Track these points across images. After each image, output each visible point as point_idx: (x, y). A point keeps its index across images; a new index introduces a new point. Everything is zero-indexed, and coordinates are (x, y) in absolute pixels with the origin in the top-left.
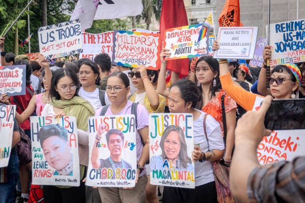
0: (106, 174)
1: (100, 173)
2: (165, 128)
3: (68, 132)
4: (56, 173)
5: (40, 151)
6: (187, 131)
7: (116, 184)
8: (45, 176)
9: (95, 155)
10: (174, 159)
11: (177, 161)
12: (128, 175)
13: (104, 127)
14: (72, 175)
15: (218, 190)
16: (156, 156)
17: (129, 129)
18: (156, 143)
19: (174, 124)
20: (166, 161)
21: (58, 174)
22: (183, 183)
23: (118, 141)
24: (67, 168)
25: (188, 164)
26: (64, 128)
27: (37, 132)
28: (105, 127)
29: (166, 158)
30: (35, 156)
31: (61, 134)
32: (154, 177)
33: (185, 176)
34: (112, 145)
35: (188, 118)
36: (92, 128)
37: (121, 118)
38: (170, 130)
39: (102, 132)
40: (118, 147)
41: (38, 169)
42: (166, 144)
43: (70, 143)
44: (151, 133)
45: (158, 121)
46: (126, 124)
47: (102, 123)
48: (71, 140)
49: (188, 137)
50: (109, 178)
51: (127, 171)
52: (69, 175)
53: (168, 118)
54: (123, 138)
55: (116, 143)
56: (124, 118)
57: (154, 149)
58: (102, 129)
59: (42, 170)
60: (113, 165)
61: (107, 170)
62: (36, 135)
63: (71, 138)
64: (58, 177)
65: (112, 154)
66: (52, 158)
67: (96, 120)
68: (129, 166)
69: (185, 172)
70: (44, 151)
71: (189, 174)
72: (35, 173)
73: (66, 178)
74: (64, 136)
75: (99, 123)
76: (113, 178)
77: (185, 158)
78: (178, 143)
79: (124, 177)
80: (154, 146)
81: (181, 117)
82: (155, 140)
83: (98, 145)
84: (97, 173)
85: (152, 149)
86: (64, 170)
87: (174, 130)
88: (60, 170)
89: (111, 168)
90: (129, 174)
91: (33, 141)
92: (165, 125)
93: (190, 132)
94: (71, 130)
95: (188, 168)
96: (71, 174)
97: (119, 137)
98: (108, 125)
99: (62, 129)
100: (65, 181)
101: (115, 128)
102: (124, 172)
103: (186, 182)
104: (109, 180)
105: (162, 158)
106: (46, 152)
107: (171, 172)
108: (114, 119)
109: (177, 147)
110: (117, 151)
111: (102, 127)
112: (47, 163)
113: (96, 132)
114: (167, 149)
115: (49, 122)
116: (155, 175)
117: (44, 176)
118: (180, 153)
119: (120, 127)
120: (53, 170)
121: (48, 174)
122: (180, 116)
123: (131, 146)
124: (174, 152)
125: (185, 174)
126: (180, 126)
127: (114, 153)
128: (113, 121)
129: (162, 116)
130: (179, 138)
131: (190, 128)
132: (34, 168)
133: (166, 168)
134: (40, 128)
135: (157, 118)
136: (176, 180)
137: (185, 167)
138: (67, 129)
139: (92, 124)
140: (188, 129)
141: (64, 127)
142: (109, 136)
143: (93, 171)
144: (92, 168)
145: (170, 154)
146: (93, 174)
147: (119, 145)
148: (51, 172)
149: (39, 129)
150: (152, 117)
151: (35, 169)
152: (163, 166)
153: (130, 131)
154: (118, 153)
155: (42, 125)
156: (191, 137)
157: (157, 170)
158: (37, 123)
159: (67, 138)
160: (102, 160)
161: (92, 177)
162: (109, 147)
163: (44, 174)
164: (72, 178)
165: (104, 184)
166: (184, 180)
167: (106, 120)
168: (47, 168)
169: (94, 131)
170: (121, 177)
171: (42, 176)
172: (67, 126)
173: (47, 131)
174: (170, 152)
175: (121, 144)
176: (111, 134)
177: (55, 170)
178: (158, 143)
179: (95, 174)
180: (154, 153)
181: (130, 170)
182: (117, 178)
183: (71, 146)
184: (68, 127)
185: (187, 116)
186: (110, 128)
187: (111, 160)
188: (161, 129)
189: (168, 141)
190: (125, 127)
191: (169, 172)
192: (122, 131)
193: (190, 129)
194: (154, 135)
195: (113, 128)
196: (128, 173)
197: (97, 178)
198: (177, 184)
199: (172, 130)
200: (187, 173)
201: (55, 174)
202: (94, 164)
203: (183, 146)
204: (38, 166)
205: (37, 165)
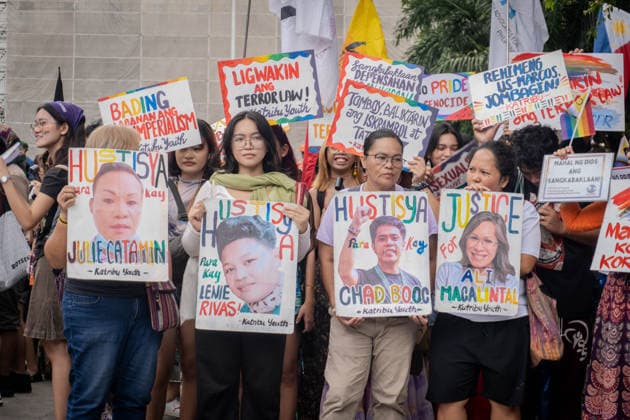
0: (372, 295)
1: (360, 294)
2: (471, 216)
3: (276, 232)
4: (245, 309)
5: (215, 265)
6: (511, 221)
7: (394, 311)
8: (224, 313)
9: (347, 263)
10: (484, 268)
11: (489, 272)
12: (414, 297)
13: (366, 212)
14: (278, 313)
15: (534, 330)
16: (449, 264)
17: (415, 217)
18: (452, 241)
19: (489, 209)
20: (469, 271)
21: (248, 311)
22: (498, 308)
23: (394, 237)
24: (268, 300)
25: (509, 276)
26: (268, 224)
27: (212, 229)
28: (370, 212)
29: (470, 266)
30: (205, 275)
31: (262, 234)
32: (442, 299)
33: (502, 296)
34: (380, 245)
35: (514, 201)
36: (341, 213)
37: (402, 197)
38: (480, 219)
39: (361, 220)
40: (393, 248)
41: (210, 301)
42: (471, 243)
43: (281, 252)
44: (444, 223)
45: (460, 204)
46: (411, 209)
47: (362, 204)
48: (282, 246)
49: (511, 232)
50: (378, 302)
51: (412, 290)
52: (271, 312)
53: (479, 199)
54: (403, 232)
55: (390, 241)
56: (407, 198)
57: (447, 251)
58: (363, 215)
59: (217, 301)
60: (385, 281)
61: (373, 288)
62: (211, 235)
63: (284, 243)
64: (249, 316)
65: (380, 260)
66: (238, 280)
67: (351, 198)
68: (414, 281)
69: (503, 289)
70: (224, 265)
71: (509, 292)
72: (203, 308)
73: (266, 318)
74: (269, 239)
75: (356, 203)
76: (385, 302)
77: (504, 266)
78: (494, 240)
79: (407, 299)
80: (446, 245)
81: (503, 200)
82: (451, 235)
83: (352, 243)
84: (354, 295)
85: (443, 251)
86: (261, 303)
87: (489, 219)
88: (254, 303)
89: (379, 285)
90: (417, 295)
91: (204, 244)
92: (472, 211)
93: (516, 225)
94: (284, 228)
95: (507, 283)
96: (276, 310)
97: (395, 231)
98: (374, 208)
99: (265, 225)
100: (262, 323)
101: (389, 213)
102: (406, 291)
103: (502, 306)
104: (380, 306)
105: (461, 267)
106: (227, 267)
107: (476, 291)
108: (387, 199)
109: (492, 248)
110: (390, 256)
111: (362, 212)
112: (228, 289)
113: (350, 221)
114: (472, 250)
115: (239, 210)
116: (446, 294)
117: (220, 314)
118: (496, 257)
119: (399, 212)
120: (239, 302)
121: (229, 310)
122: (500, 197)
123: (419, 247)
124: (485, 256)
125: (502, 292)
126: (500, 213)
127: (385, 259)
128: (384, 201)
129: (468, 195)
130: (496, 234)
131: (517, 217)
132: (201, 297)
133: (467, 283)
134: (219, 221)
135: (457, 198)
136: (484, 303)
137: (503, 280)
138: (277, 226)
139: (341, 205)
140: (513, 219)
141: (270, 221)
142: (376, 227)
143: (346, 291)
144: (342, 286)
145: (477, 260)
146: (346, 295)
147: (396, 245)
148: (236, 306)
149: (218, 224)
150: (448, 195)
151: (202, 300)
152: (463, 280)
153: (417, 221)
154: (394, 258)
155: (225, 216)
156: (517, 232)
157: (450, 287)
158: (216, 213)
159: (274, 243)
160: (361, 272)
161: (345, 300)
162: (374, 248)
163: (222, 310)
164: (277, 318)
165: (371, 311)
166: (499, 303)
167: (371, 200)
168: (228, 298)
169: (346, 219)
170: (401, 299)
171: (215, 314)
172: (276, 220)
173: (233, 227)
174: (477, 257)
175: (399, 243)
176: (380, 225)
177: (243, 303)
178: (457, 242)
179: (351, 295)
180: (445, 257)
181: (417, 289)
182: (394, 301)
183: (281, 257)
184: (278, 222)
185: (513, 198)
186: (380, 214)
187: (378, 271)
188: (464, 217)
189: (475, 238)
190: (409, 214)
191: (472, 289)
192: (402, 220)
193: (516, 220)
194: (449, 227)
195: (384, 213)
196: (414, 292)
197: (355, 302)
198: (486, 310)
199: (484, 220)
200: (506, 291)
201: (242, 311)
202: (346, 278)
203: (503, 247)
204: (210, 295)
205: (208, 291)
